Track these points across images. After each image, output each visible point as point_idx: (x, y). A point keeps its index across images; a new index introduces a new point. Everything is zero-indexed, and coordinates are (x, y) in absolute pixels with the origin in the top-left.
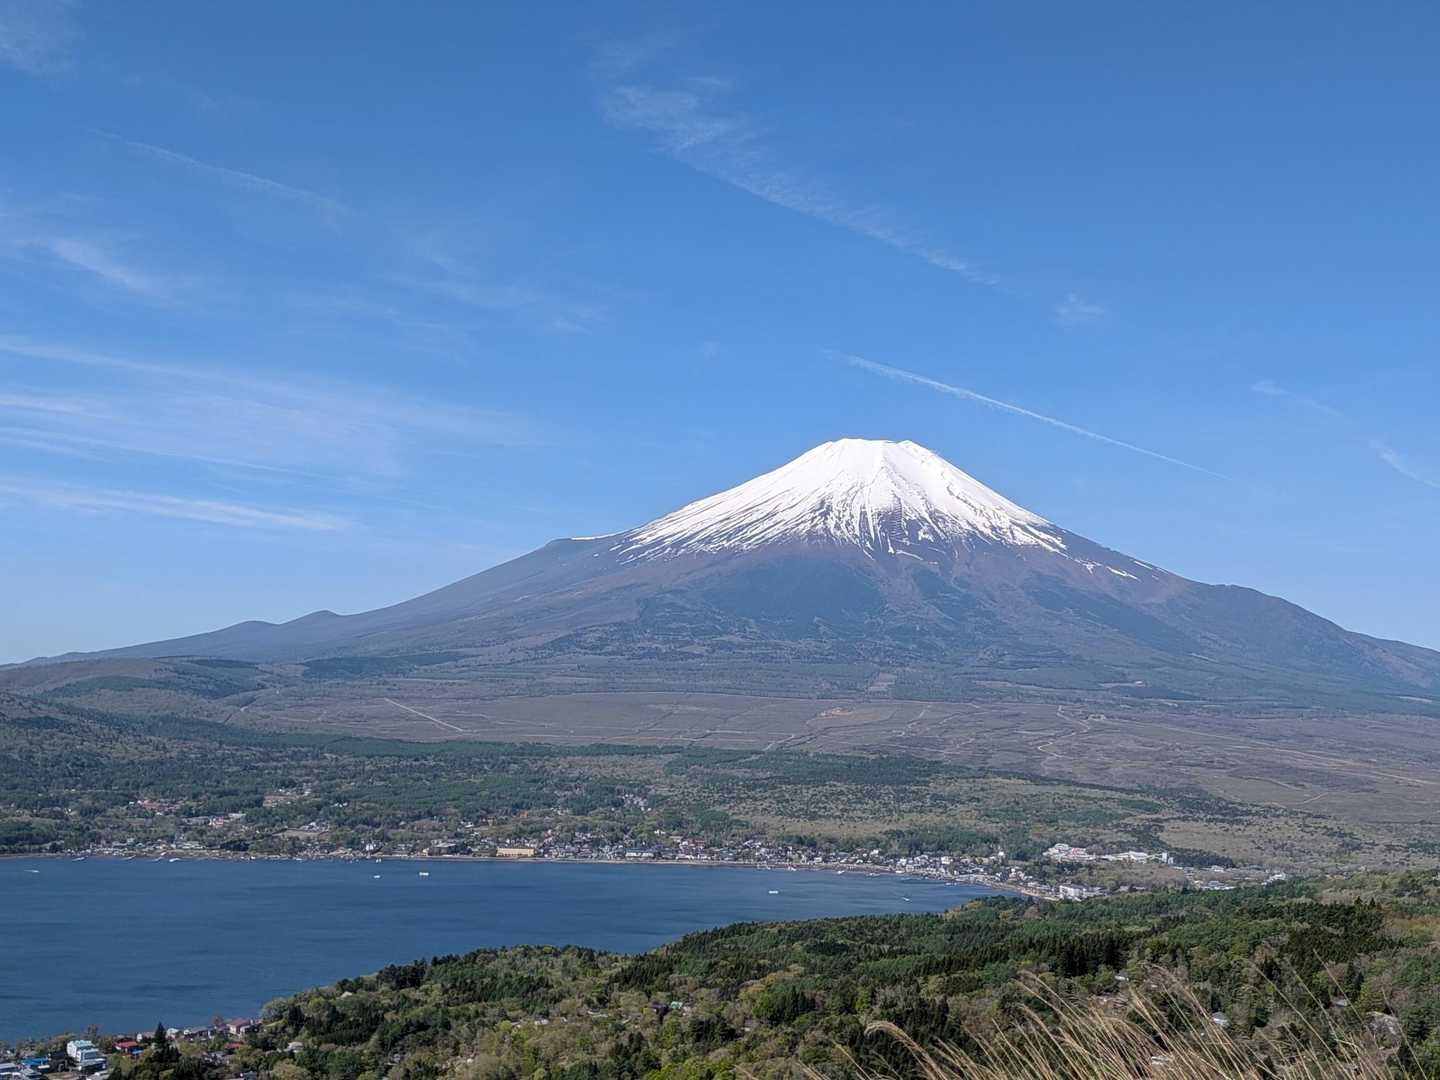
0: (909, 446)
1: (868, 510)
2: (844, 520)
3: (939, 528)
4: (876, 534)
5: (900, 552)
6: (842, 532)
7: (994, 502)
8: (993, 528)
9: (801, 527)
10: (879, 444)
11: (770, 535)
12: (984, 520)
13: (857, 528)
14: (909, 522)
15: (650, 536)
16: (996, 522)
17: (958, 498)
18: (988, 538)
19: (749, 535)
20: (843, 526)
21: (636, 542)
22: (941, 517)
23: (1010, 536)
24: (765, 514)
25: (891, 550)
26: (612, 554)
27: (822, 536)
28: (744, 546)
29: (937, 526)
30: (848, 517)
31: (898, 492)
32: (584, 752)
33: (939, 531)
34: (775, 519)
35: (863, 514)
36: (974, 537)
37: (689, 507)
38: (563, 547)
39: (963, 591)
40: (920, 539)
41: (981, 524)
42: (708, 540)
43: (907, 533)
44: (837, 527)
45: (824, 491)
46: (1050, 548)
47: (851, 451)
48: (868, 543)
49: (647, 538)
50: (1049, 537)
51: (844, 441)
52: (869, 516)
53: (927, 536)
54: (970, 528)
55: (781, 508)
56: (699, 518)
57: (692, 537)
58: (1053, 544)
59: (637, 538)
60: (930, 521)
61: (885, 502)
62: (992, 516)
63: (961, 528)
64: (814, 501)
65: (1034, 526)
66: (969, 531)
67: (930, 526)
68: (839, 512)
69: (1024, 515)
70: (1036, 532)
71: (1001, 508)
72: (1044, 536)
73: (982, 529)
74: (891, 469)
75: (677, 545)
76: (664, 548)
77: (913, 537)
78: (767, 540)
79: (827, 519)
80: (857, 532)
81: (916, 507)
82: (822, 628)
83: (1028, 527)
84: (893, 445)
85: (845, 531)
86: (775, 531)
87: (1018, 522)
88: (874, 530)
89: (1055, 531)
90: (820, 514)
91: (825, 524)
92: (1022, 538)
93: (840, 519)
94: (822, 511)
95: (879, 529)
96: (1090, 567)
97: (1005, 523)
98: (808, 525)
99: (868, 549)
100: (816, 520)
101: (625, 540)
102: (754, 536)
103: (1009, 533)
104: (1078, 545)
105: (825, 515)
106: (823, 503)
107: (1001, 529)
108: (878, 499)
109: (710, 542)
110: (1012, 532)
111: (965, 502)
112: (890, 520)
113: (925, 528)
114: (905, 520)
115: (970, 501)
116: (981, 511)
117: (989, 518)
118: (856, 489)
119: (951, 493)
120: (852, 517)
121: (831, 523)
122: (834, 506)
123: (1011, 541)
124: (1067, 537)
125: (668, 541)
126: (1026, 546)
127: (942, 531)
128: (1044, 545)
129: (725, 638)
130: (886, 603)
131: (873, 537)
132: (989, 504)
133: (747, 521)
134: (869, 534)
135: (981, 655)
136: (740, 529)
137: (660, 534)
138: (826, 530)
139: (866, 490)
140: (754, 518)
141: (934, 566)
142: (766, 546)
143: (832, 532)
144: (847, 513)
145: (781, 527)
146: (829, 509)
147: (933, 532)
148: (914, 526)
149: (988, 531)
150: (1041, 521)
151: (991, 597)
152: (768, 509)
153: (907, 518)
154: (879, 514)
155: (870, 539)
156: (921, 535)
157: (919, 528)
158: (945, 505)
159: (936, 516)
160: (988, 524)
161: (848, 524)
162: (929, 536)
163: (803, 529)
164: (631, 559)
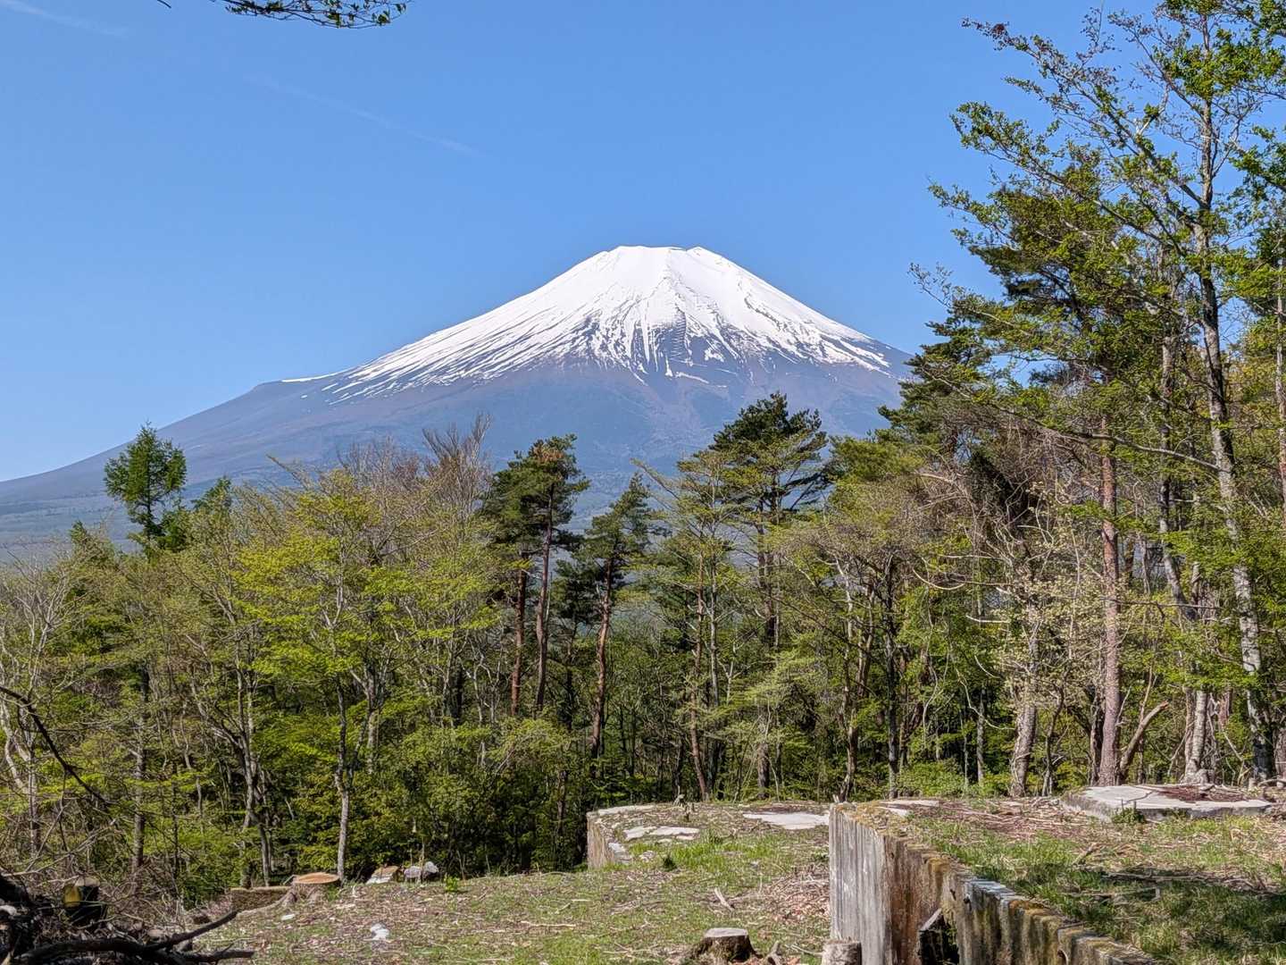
0: (701, 253)
1: (644, 327)
2: (613, 340)
3: (732, 346)
4: (651, 355)
5: (680, 374)
6: (610, 353)
7: (802, 315)
8: (799, 345)
9: (558, 350)
10: (663, 252)
11: (520, 361)
12: (789, 336)
13: (628, 348)
14: (695, 340)
15: (375, 371)
16: (803, 338)
17: (758, 311)
18: (793, 356)
19: (493, 362)
20: (611, 347)
21: (357, 379)
22: (735, 334)
23: (821, 353)
24: (515, 338)
25: (669, 373)
26: (324, 394)
27: (583, 360)
28: (487, 374)
29: (730, 344)
30: (618, 336)
31: (682, 305)
33: (731, 350)
34: (528, 342)
35: (638, 332)
36: (775, 356)
38: (270, 392)
40: (707, 359)
41: (784, 339)
42: (444, 371)
43: (690, 352)
44: (604, 347)
45: (591, 307)
47: (628, 259)
48: (641, 365)
49: (370, 373)
50: (869, 353)
51: (621, 249)
52: (645, 334)
53: (715, 356)
54: (771, 346)
55: (539, 329)
56: (436, 349)
57: (425, 368)
58: (876, 364)
59: (359, 374)
60: (721, 338)
61: (668, 317)
62: (799, 332)
63: (759, 345)
64: (579, 319)
65: (850, 341)
66: (768, 349)
67: (720, 344)
68: (608, 330)
69: (838, 330)
70: (852, 348)
71: (811, 322)
72: (863, 352)
74: (675, 280)
75: (404, 379)
76: (387, 385)
77: (699, 357)
78: (513, 368)
79: (591, 339)
80: (629, 353)
81: (703, 321)
83: (843, 343)
84: (680, 253)
85: (613, 352)
86: (526, 357)
87: (830, 336)
88: (651, 350)
89: (877, 347)
90: (583, 334)
91: (588, 344)
92: (834, 354)
93: (607, 338)
94: (586, 329)
95: (656, 348)
97: (815, 338)
98: (568, 346)
99: (640, 373)
100: (578, 341)
101: (342, 380)
102: (499, 363)
103: (818, 351)
105: (589, 335)
106: (588, 320)
107: (808, 345)
108: (657, 314)
109: (444, 373)
110: (822, 349)
111: (766, 315)
112: (670, 337)
113: (714, 346)
114: (689, 336)
115: (772, 314)
116: (786, 326)
117: (794, 333)
118: (632, 302)
119: (749, 306)
120: (623, 335)
121: (596, 344)
122: (602, 325)
123: (821, 359)
124: (890, 354)
125: (395, 375)
126: (840, 364)
127: (736, 349)
128: (862, 362)
130: (654, 432)
131: (648, 358)
132: (795, 317)
133: (491, 348)
134: (643, 354)
136: (484, 356)
137: (387, 368)
138: (589, 351)
139: (643, 304)
140: (503, 342)
141: (722, 389)
142: (513, 373)
143: (597, 353)
144: (617, 332)
145: (535, 352)
146: (596, 327)
147: (723, 350)
148: (701, 343)
149: (793, 349)
150: (858, 336)
152: (522, 331)
153: (692, 335)
154: (657, 331)
155: (643, 361)
156: (708, 354)
157: (707, 346)
158: (740, 319)
159: (728, 332)
160: (793, 340)
161: (617, 344)
162: (720, 357)
163: (562, 351)
164: (346, 396)
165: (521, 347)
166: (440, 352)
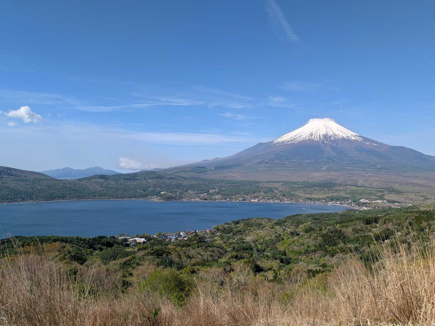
1: (321, 134)
3: (336, 137)
5: (327, 142)
7: (347, 131)
8: (347, 137)
12: (345, 135)
13: (318, 137)
14: (329, 136)
16: (348, 135)
18: (346, 138)
20: (315, 138)
25: (325, 142)
26: (270, 145)
27: (311, 140)
28: (295, 142)
30: (316, 136)
31: (327, 130)
32: (265, 182)
35: (320, 135)
36: (343, 139)
37: (285, 135)
38: (260, 144)
39: (341, 149)
41: (345, 136)
42: (288, 142)
44: (314, 138)
45: (311, 131)
46: (359, 140)
49: (276, 142)
52: (321, 135)
55: (303, 135)
56: (286, 137)
57: (285, 141)
58: (361, 140)
59: (274, 142)
61: (324, 133)
64: (309, 133)
65: (356, 136)
66: (342, 137)
69: (354, 134)
70: (356, 137)
71: (349, 132)
72: (358, 138)
73: (344, 137)
74: (325, 125)
75: (282, 143)
76: (280, 144)
77: (330, 139)
80: (318, 139)
81: (330, 133)
82: (312, 158)
83: (355, 136)
86: (301, 139)
87: (352, 135)
89: (361, 136)
92: (353, 138)
95: (323, 138)
96: (368, 143)
97: (350, 135)
98: (308, 138)
99: (321, 142)
100: (310, 137)
101: (272, 142)
102: (297, 140)
103: (350, 137)
104: (365, 139)
105: (312, 136)
106: (311, 133)
108: (323, 132)
111: (341, 132)
112: (325, 136)
116: (345, 133)
118: (318, 130)
119: (338, 130)
120: (317, 136)
121: (313, 137)
122: (313, 134)
123: (351, 139)
124: (363, 138)
125: (280, 142)
126: (354, 140)
128: (358, 139)
129: (292, 160)
130: (325, 152)
132: (346, 131)
133: (296, 138)
135: (345, 162)
136: (294, 139)
138: (312, 138)
139: (320, 130)
140: (298, 136)
141: (335, 145)
142: (300, 142)
144: (316, 135)
145: (303, 138)
147: (334, 138)
148: (330, 137)
149: (346, 137)
151: (347, 150)
152: (300, 135)
154: (323, 135)
155: (321, 140)
156: (332, 139)
157: (331, 137)
158: (337, 132)
159: (335, 135)
160: (346, 136)
161: (316, 137)
162: (334, 139)
163: (307, 139)
164: (273, 146)
165: (300, 138)
166: (287, 138)
